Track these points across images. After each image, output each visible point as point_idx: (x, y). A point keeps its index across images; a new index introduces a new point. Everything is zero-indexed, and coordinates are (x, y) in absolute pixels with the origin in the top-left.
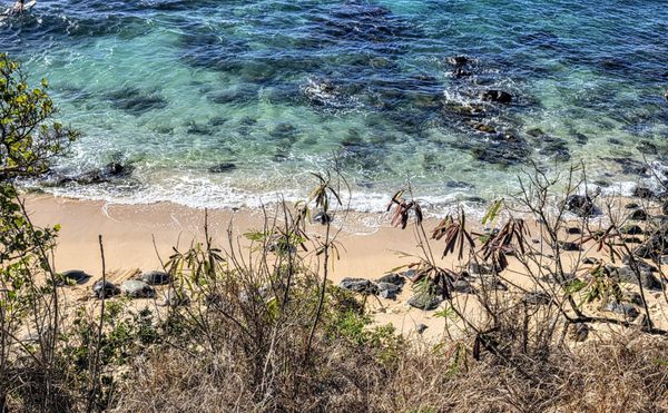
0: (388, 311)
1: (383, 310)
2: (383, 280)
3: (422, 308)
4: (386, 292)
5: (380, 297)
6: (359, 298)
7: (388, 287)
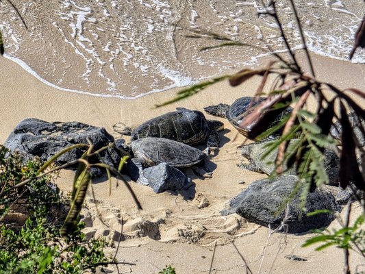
0: (168, 234)
1: (150, 230)
2: (152, 129)
3: (275, 225)
4: (160, 171)
5: (142, 186)
6: (64, 182)
7: (168, 154)
